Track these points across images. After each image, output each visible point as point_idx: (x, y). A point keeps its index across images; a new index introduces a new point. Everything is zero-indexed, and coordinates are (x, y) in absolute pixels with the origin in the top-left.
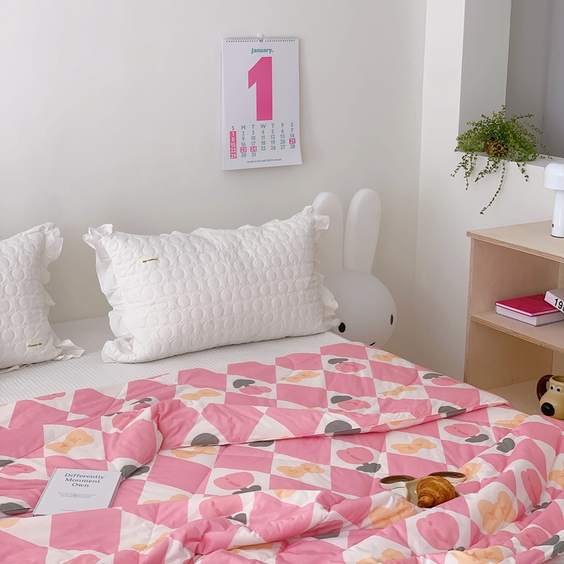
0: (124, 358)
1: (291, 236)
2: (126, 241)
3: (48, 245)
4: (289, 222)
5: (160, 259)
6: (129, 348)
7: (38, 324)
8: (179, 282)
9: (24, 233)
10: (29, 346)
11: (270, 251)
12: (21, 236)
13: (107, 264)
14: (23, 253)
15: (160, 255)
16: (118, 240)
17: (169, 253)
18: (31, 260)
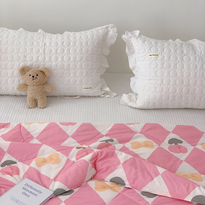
0: (130, 104)
2: (144, 42)
3: (109, 36)
5: (159, 55)
6: (135, 99)
7: (91, 78)
8: (166, 70)
9: (98, 28)
10: (84, 88)
12: (94, 30)
13: (133, 52)
14: (92, 40)
15: (160, 53)
16: (140, 41)
17: (166, 53)
18: (95, 44)
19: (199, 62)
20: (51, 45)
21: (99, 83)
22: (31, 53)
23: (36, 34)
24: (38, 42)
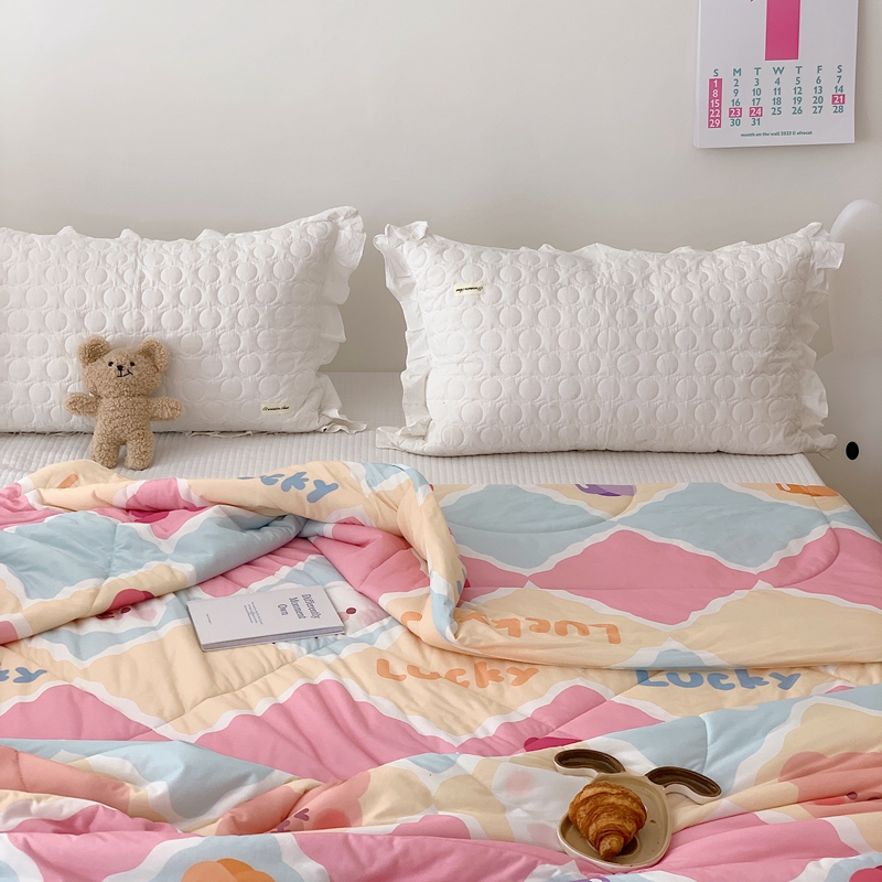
1: (749, 274)
2: (441, 252)
3: (339, 245)
4: (761, 250)
5: (486, 289)
8: (508, 331)
10: (265, 409)
11: (696, 296)
12: (294, 227)
13: (410, 288)
14: (285, 257)
15: (489, 281)
16: (428, 251)
17: (506, 280)
18: (296, 270)
19: (603, 305)
20: (160, 279)
21: (312, 390)
22: (99, 304)
23: (113, 243)
24: (120, 272)
